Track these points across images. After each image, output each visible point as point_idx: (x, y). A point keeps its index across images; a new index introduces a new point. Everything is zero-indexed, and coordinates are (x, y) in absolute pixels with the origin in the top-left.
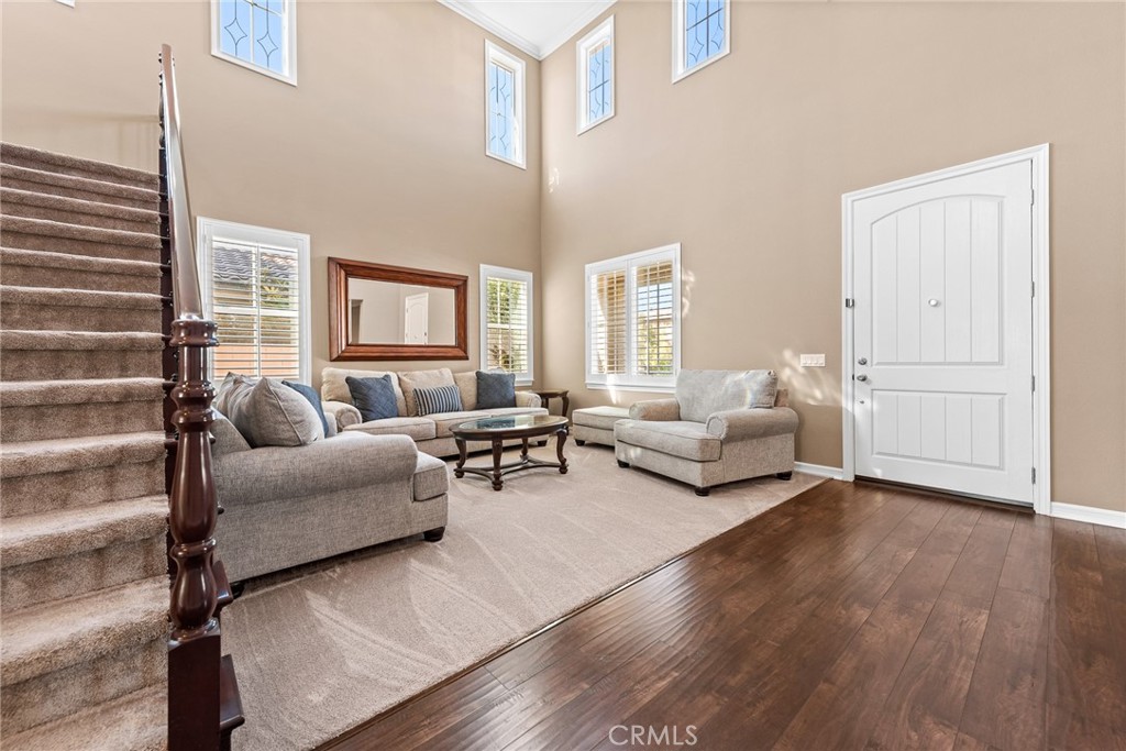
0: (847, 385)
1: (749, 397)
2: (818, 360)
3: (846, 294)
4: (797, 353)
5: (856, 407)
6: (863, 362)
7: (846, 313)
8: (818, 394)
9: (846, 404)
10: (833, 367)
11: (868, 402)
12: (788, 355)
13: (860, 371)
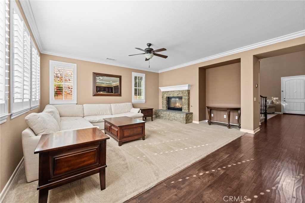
0: (282, 101)
1: (269, 103)
2: (277, 98)
3: (282, 90)
4: (274, 97)
5: (284, 104)
6: (285, 99)
7: (282, 93)
8: (278, 103)
9: (282, 104)
10: (280, 99)
11: (285, 103)
12: (272, 98)
13: (284, 100)
